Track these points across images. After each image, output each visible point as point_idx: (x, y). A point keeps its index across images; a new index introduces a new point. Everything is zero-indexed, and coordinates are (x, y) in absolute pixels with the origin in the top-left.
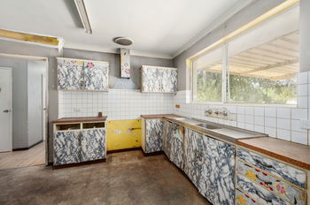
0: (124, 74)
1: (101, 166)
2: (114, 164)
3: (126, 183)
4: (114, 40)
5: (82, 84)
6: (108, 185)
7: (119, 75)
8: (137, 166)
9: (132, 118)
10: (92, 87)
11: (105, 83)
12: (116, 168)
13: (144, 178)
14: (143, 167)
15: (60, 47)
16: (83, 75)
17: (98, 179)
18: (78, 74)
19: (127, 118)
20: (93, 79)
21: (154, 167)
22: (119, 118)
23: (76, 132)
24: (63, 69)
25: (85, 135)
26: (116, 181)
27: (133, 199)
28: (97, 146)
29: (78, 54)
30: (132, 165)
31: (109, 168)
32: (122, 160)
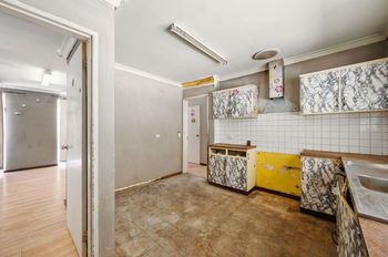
0: (273, 94)
1: (241, 197)
2: (253, 201)
3: (247, 223)
4: (253, 57)
5: (229, 112)
6: (231, 214)
7: (267, 96)
8: (276, 216)
9: (288, 152)
10: (237, 115)
11: (250, 109)
12: (252, 205)
13: (271, 231)
14: (284, 221)
15: (216, 83)
16: (230, 103)
17: (229, 206)
18: (226, 103)
19: (282, 151)
20: (238, 106)
21: (300, 230)
22: (270, 150)
23: (223, 156)
24: (216, 101)
25: (228, 161)
26: (241, 216)
27: (240, 238)
28: (238, 175)
29: (230, 83)
30: (272, 212)
31: (245, 202)
32: (266, 201)
